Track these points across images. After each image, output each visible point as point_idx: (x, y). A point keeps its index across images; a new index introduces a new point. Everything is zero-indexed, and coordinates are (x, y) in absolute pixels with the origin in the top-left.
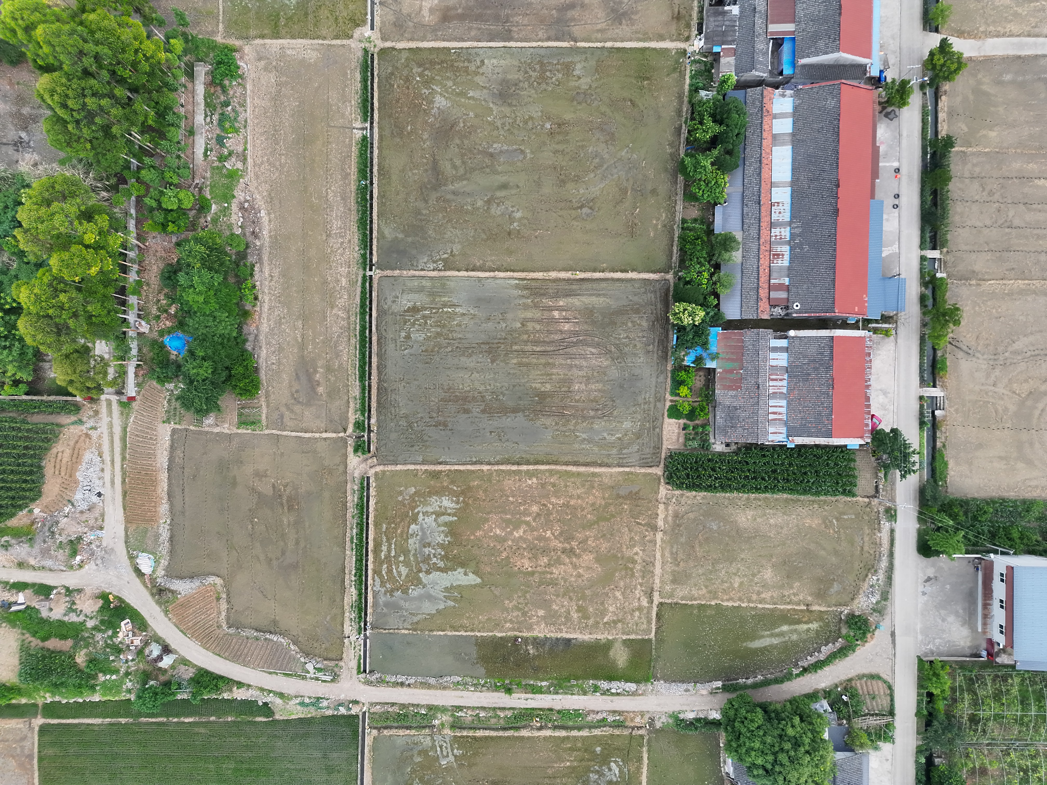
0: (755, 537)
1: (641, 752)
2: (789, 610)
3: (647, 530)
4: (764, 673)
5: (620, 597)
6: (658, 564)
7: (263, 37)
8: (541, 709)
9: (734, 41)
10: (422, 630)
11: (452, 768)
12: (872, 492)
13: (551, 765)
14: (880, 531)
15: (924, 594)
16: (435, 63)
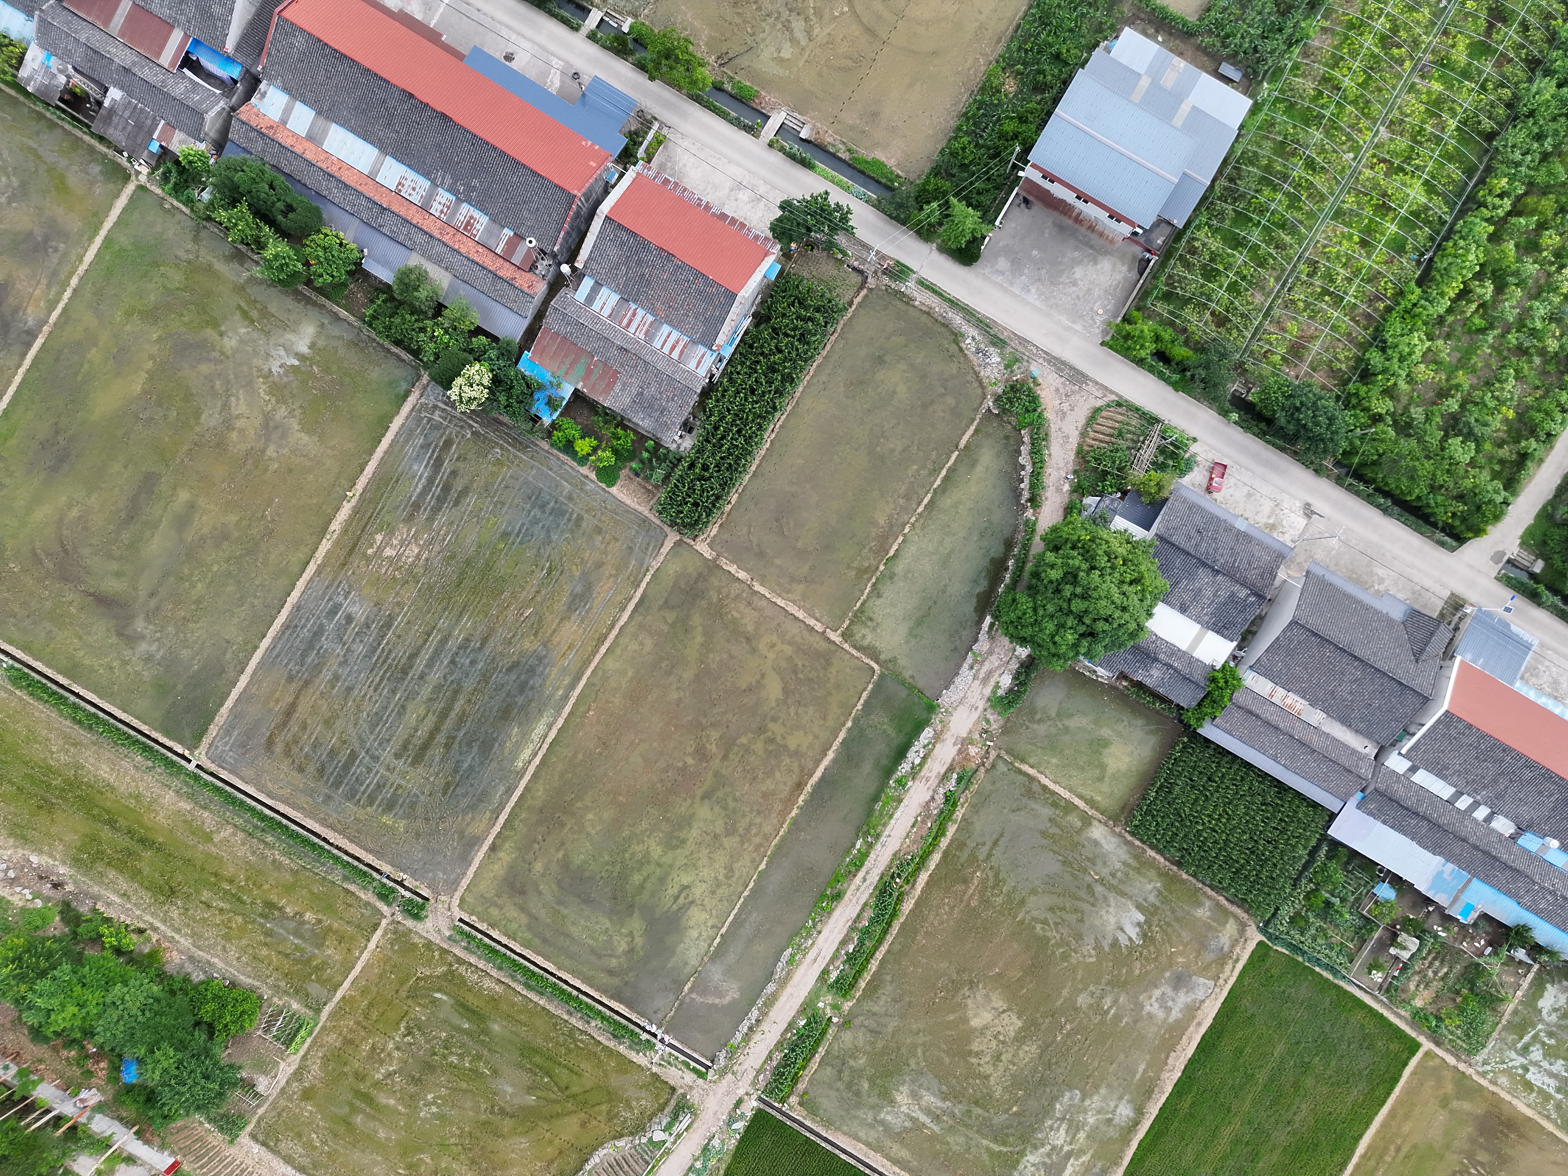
1: (1019, 771)
2: (948, 476)
6: (792, 609)
8: (887, 869)
9: (154, 119)
10: (699, 964)
12: (857, 279)
13: (967, 896)
14: (913, 299)
15: (1026, 289)
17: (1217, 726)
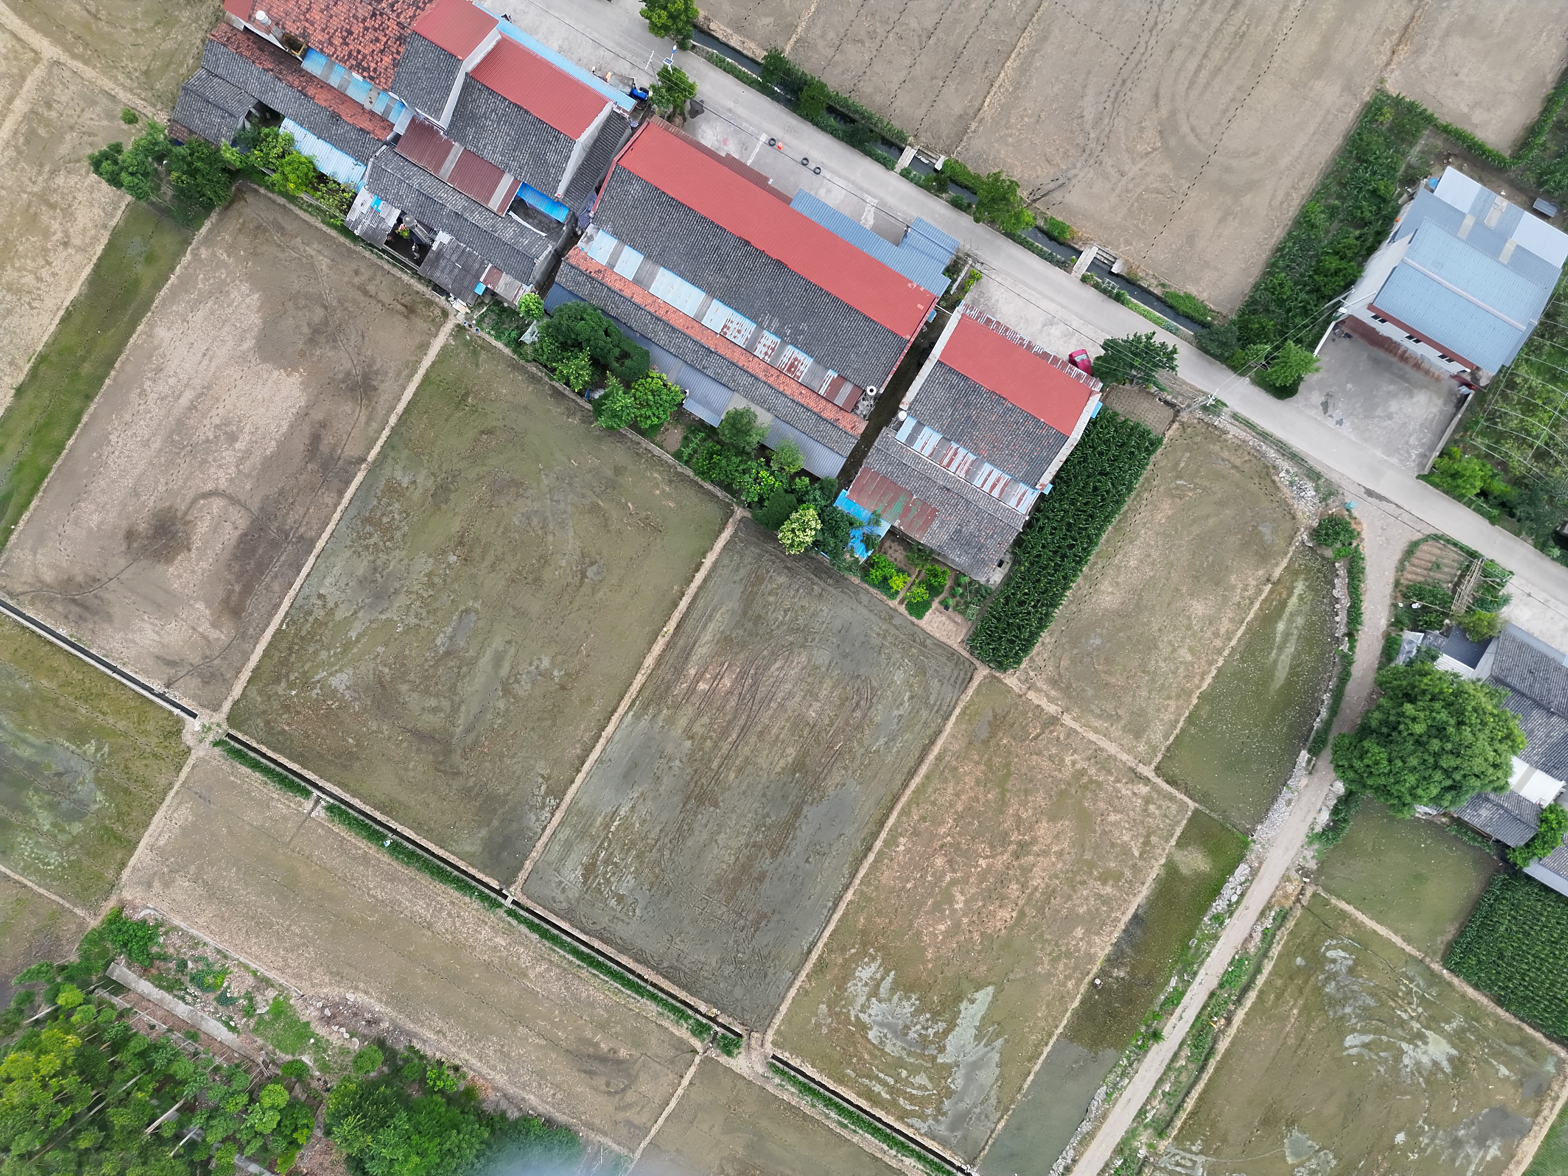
0: (1141, 598)
1: (1335, 908)
2: (1261, 609)
3: (1051, 732)
4: (1324, 688)
5: (1119, 817)
6: (1104, 743)
7: (123, 865)
8: (1204, 1008)
9: (482, 262)
10: (1012, 1101)
11: (1213, 1164)
12: (1169, 412)
13: (1284, 1035)
14: (1226, 433)
15: (1340, 422)
16: (286, 659)
17: (1544, 866)
